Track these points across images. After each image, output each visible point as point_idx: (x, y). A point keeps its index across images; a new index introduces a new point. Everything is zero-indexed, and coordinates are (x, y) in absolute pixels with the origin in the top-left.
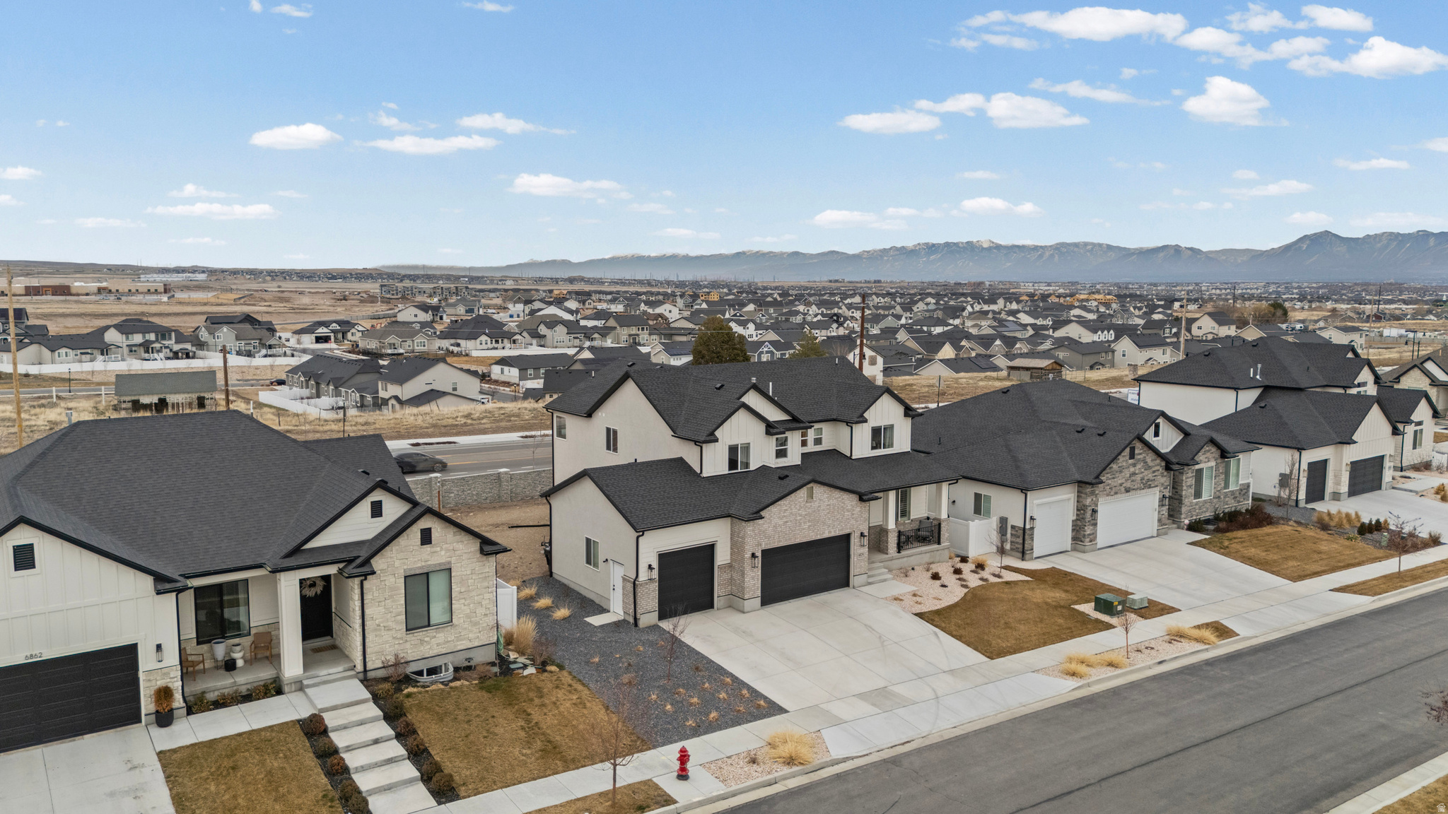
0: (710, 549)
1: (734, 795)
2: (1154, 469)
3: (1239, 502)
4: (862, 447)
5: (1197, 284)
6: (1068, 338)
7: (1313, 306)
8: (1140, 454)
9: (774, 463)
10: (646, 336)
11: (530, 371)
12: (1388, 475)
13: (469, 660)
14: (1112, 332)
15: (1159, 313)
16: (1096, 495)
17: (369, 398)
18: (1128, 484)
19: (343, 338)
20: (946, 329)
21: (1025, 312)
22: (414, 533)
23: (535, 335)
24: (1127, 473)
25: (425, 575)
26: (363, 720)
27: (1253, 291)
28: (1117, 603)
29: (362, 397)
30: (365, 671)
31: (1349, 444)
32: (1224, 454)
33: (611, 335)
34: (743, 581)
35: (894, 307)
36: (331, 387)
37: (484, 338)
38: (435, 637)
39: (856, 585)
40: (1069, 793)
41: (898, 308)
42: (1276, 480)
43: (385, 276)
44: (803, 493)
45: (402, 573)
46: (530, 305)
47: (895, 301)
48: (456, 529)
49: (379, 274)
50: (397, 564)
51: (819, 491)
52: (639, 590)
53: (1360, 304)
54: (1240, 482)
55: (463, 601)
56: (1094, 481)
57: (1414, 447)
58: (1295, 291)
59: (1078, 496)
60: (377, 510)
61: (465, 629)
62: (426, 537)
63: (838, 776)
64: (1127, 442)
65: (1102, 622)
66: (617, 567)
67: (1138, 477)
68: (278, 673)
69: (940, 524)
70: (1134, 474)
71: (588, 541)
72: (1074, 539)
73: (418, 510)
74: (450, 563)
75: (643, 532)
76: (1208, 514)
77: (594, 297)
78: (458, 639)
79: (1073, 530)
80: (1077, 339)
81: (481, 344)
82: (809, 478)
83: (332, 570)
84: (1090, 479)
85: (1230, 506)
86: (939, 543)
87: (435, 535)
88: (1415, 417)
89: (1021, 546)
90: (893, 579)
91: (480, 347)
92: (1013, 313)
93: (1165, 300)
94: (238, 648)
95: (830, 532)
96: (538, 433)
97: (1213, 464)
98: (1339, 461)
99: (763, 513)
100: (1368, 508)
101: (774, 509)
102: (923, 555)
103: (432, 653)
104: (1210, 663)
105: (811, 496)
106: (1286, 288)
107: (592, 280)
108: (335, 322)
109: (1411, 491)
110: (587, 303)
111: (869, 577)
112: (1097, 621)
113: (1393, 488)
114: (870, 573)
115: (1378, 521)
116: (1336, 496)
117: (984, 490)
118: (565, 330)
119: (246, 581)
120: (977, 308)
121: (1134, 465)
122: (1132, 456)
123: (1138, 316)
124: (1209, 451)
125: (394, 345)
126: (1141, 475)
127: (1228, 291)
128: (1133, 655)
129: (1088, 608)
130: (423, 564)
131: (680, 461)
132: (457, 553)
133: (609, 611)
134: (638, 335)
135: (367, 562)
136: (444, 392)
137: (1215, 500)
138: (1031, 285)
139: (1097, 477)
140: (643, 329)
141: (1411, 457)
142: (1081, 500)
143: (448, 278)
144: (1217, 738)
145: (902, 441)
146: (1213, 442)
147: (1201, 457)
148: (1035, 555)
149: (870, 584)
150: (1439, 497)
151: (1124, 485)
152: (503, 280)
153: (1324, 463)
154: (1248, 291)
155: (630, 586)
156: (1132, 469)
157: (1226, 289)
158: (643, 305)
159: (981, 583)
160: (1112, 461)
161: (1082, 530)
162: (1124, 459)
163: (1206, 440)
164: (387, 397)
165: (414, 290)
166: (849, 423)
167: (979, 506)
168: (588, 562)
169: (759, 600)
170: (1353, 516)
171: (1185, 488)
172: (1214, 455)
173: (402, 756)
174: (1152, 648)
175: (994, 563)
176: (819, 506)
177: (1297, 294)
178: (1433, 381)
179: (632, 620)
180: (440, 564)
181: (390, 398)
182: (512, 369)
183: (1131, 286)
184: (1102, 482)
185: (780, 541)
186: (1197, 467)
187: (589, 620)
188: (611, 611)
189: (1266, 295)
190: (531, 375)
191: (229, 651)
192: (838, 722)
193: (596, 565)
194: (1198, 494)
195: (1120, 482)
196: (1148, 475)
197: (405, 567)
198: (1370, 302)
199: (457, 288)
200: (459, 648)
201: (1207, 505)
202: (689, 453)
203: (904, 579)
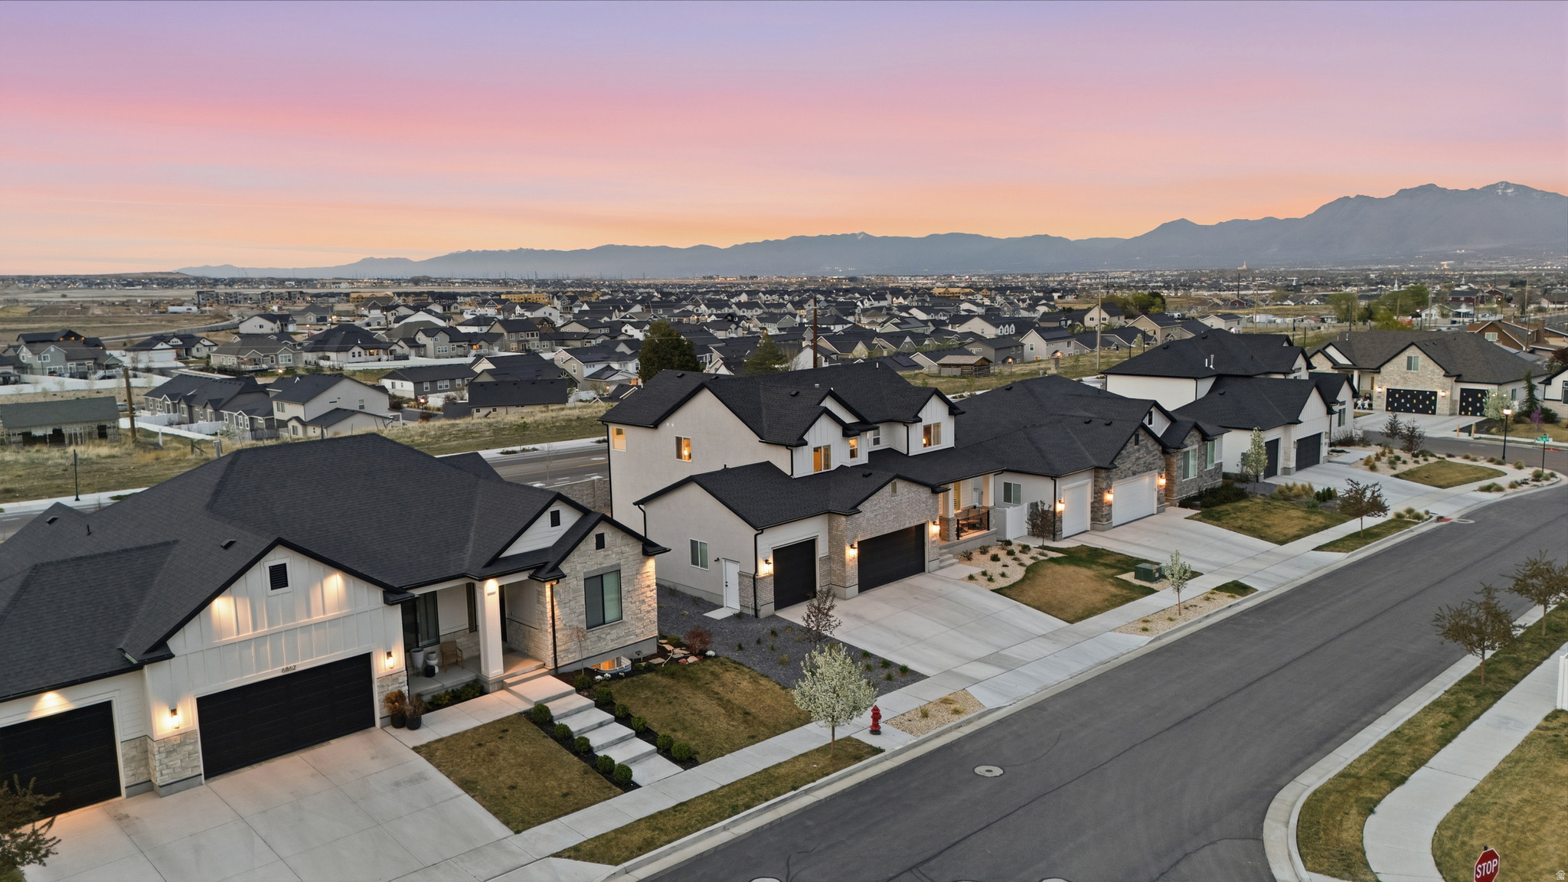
0: (810, 545)
1: (924, 741)
2: (1153, 453)
3: (1215, 480)
4: (916, 443)
5: (1067, 274)
6: (971, 334)
7: (1179, 294)
8: (1143, 440)
9: (849, 463)
10: (536, 343)
11: (426, 385)
12: (1325, 450)
13: (638, 653)
14: (1012, 326)
15: (1043, 305)
16: (1111, 479)
17: (261, 421)
18: (1135, 468)
19: (187, 354)
20: (845, 327)
21: (916, 307)
22: (591, 540)
23: (412, 343)
24: (1133, 458)
25: (600, 577)
26: (579, 708)
27: (1122, 280)
28: (1155, 571)
29: (251, 419)
30: (556, 667)
31: (1296, 424)
32: (1206, 438)
33: (498, 342)
34: (845, 571)
35: (785, 305)
36: (209, 410)
37: (356, 350)
38: (609, 633)
39: (931, 570)
40: (1190, 717)
41: (789, 306)
42: (1239, 458)
43: (192, 281)
44: (888, 488)
45: (582, 576)
46: (393, 312)
47: (783, 299)
48: (623, 534)
49: (185, 279)
50: (579, 567)
51: (901, 486)
52: (759, 586)
53: (1220, 291)
54: (1215, 462)
55: (630, 600)
56: (1110, 466)
57: (1339, 425)
58: (1159, 279)
59: (1095, 481)
60: (555, 520)
61: (633, 624)
62: (600, 543)
63: (1000, 722)
64: (1134, 430)
65: (1145, 587)
66: (730, 565)
67: (1142, 461)
68: (477, 676)
69: (988, 512)
70: (1138, 459)
71: (694, 544)
72: (1093, 519)
73: (593, 519)
74: (619, 565)
75: (762, 530)
76: (1194, 492)
77: (460, 299)
78: (628, 634)
79: (1092, 512)
80: (981, 334)
81: (354, 356)
82: (892, 475)
83: (523, 577)
84: (1106, 465)
85: (1208, 484)
86: (988, 529)
87: (607, 539)
88: (1340, 398)
89: (1052, 528)
90: (959, 563)
91: (352, 359)
92: (906, 308)
93: (1044, 292)
94: (434, 655)
95: (910, 523)
96: (517, 448)
97: (1196, 446)
98: (1288, 440)
99: (860, 508)
100: (1316, 479)
101: (867, 504)
102: (977, 541)
103: (608, 649)
104: (1243, 613)
105: (894, 490)
106: (1151, 276)
107: (439, 280)
108: (175, 336)
109: (1344, 463)
110: (452, 307)
111: (941, 561)
112: (1141, 587)
113: (1329, 462)
114: (941, 558)
115: (1329, 489)
116: (1287, 471)
117: (1013, 479)
118: (447, 338)
119: (434, 593)
120: (867, 304)
121: (1139, 450)
122: (1137, 443)
123: (1023, 309)
124: (1193, 435)
125: (255, 360)
126: (1143, 460)
127: (1098, 280)
128: (1183, 612)
129: (1129, 577)
130: (599, 566)
131: (767, 466)
132: (625, 555)
133: (723, 607)
134: (528, 341)
135: (556, 567)
136: (353, 411)
137: (1198, 479)
138: (908, 278)
139: (1112, 463)
140: (533, 335)
141: (1338, 433)
142: (1098, 484)
143: (271, 281)
144: (1279, 669)
145: (947, 439)
146: (1197, 427)
147: (1187, 441)
148: (1064, 536)
149: (941, 568)
150: (1368, 467)
151: (1131, 469)
152: (336, 282)
153: (1277, 441)
154: (1117, 280)
155: (749, 582)
156: (1137, 455)
157: (1095, 279)
158: (518, 308)
159: (1033, 561)
160: (1122, 449)
161: (1100, 514)
162: (1131, 447)
163: (1191, 425)
164: (286, 419)
165: (239, 297)
166: (906, 424)
167: (1009, 495)
168: (694, 562)
169: (856, 588)
170: (1307, 487)
171: (1176, 469)
172: (1197, 439)
173: (631, 734)
174: (1195, 606)
175: (1035, 543)
176: (901, 500)
177: (1161, 282)
178: (1334, 364)
179: (751, 612)
180: (612, 566)
181: (290, 419)
182: (405, 383)
183: (1005, 278)
184: (1116, 467)
185: (871, 533)
186: (1185, 450)
187: (708, 614)
188: (725, 606)
189: (1133, 284)
190: (427, 388)
191: (427, 657)
192: (976, 682)
193: (705, 565)
194: (1186, 476)
195: (1128, 466)
196: (1149, 459)
197: (585, 570)
198: (1229, 289)
199: (289, 293)
200: (629, 643)
201: (1193, 484)
202: (779, 458)
203: (968, 562)
